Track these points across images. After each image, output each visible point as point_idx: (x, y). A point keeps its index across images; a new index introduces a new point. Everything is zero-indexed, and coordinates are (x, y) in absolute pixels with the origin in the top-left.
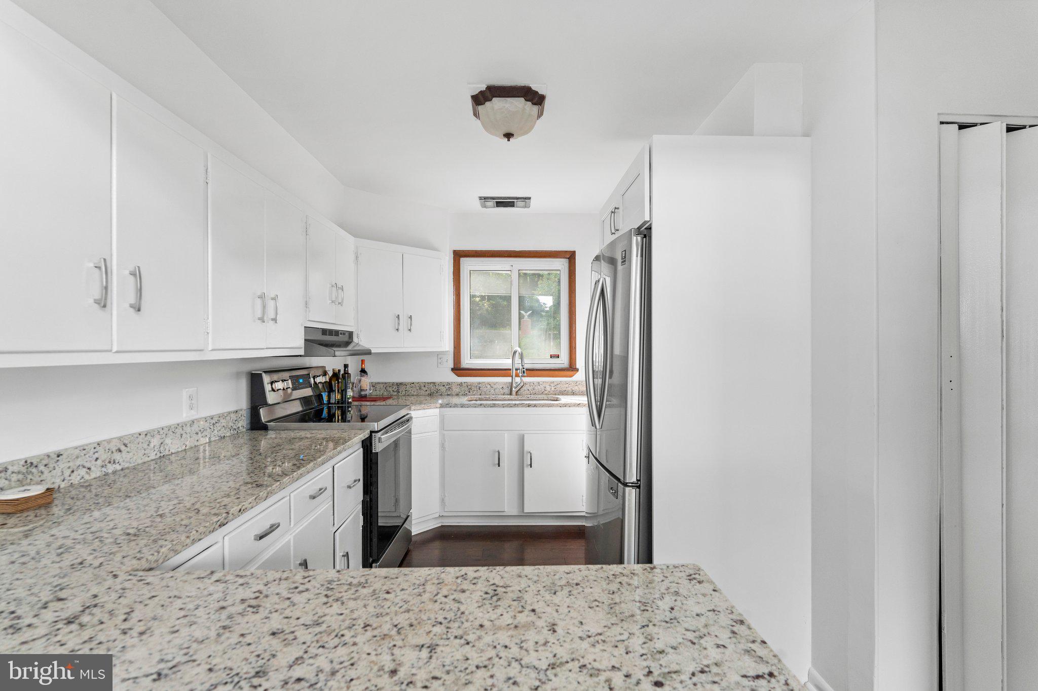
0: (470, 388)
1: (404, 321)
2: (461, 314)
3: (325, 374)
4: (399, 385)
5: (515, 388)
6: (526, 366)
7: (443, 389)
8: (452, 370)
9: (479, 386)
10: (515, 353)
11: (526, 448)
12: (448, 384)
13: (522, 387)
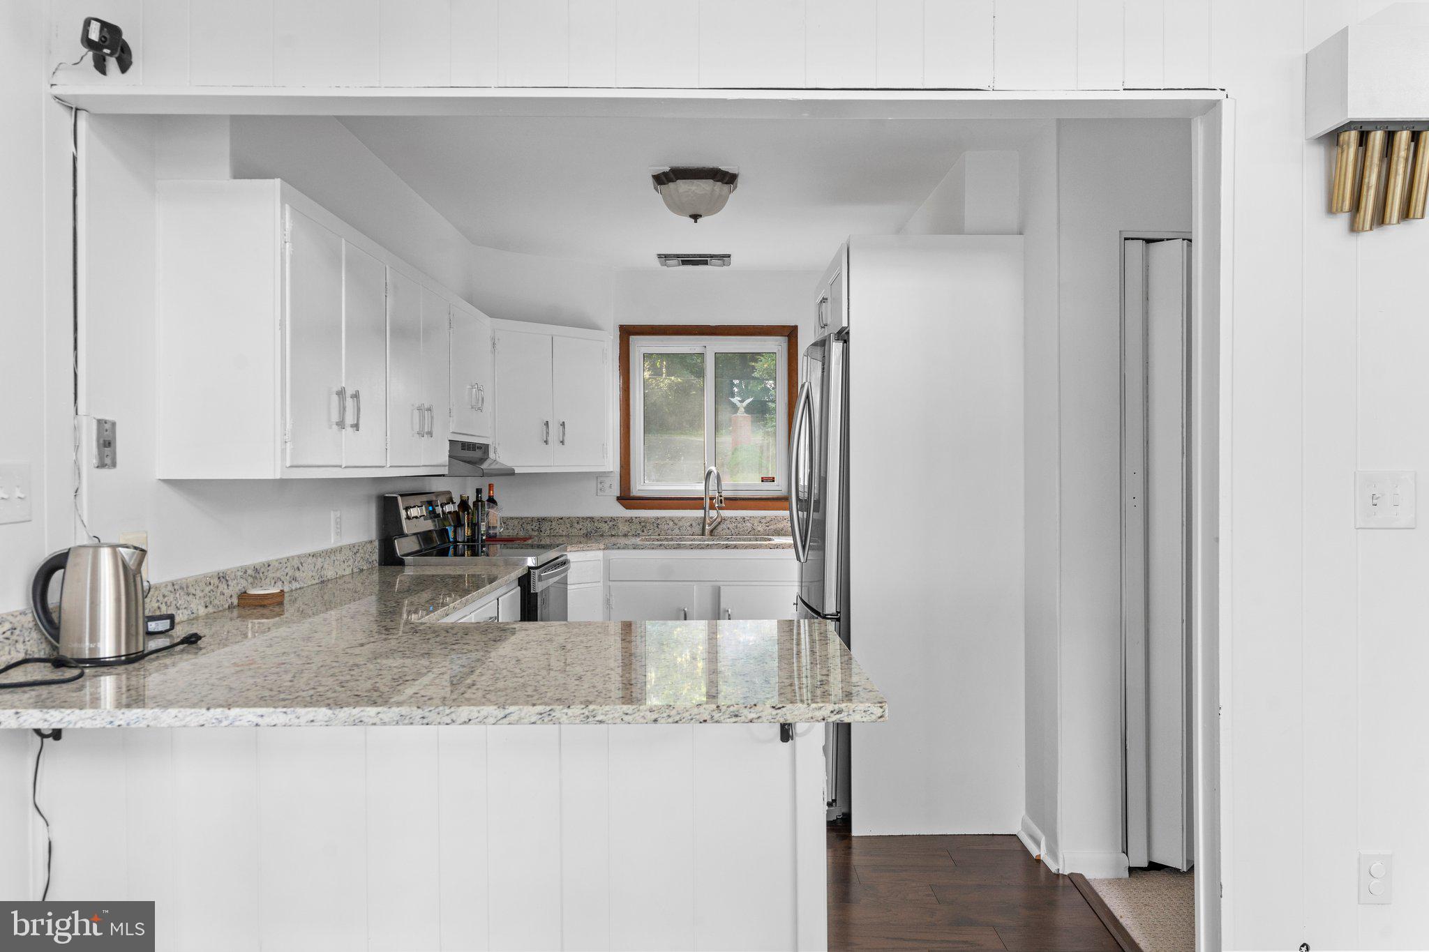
0: (643, 523)
1: (554, 430)
2: (631, 418)
3: (451, 501)
4: (541, 520)
5: (710, 525)
6: (725, 494)
7: (605, 527)
8: (619, 499)
9: (657, 522)
10: (709, 473)
11: (723, 606)
12: (612, 519)
13: (719, 523)
